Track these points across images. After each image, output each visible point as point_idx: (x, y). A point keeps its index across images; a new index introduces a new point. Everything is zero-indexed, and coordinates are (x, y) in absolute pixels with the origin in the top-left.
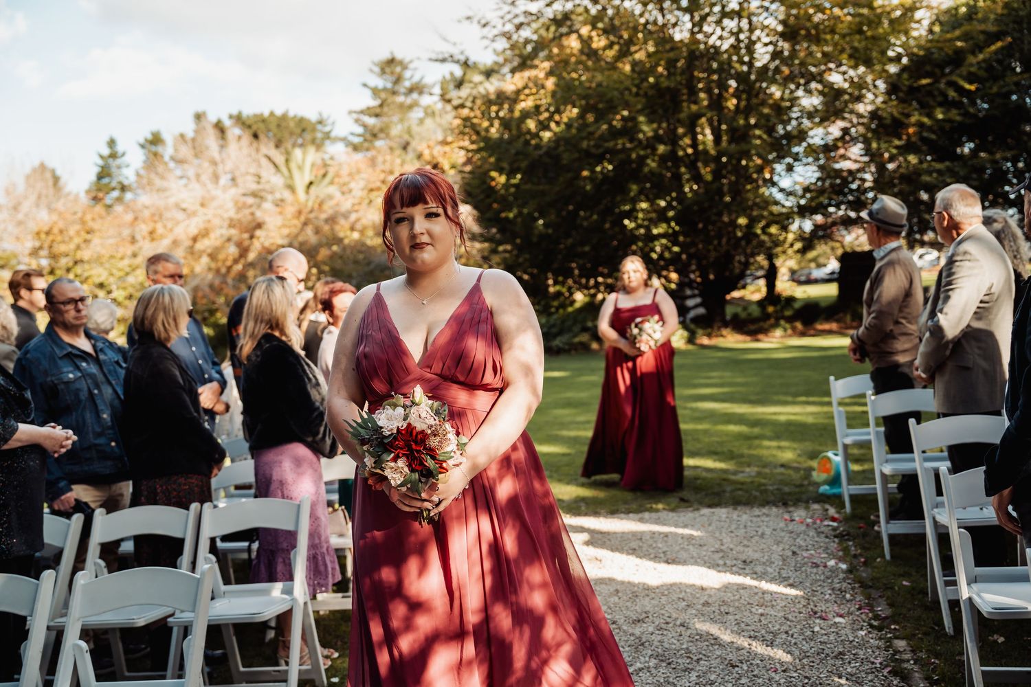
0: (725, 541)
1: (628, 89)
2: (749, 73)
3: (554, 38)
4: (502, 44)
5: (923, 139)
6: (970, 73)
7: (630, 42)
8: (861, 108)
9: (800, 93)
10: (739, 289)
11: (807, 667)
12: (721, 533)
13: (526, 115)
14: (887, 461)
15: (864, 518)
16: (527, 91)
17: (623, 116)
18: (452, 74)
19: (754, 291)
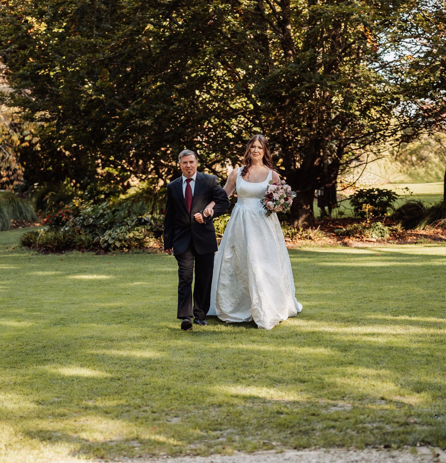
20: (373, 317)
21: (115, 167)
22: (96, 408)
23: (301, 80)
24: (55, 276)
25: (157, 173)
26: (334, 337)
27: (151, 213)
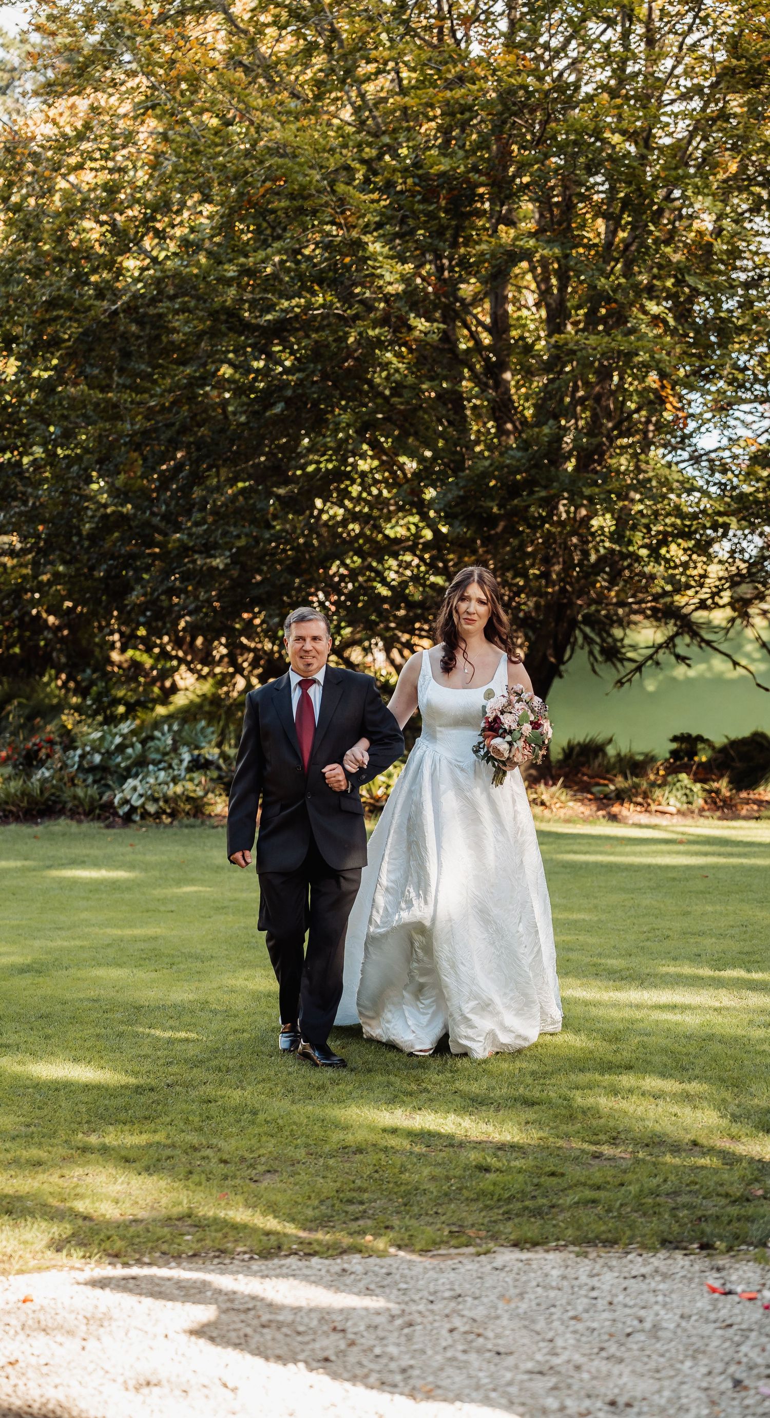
0: (559, 1342)
12: (548, 1321)
20: (672, 970)
21: (149, 650)
22: (104, 1150)
23: (530, 484)
24: (24, 870)
25: (233, 662)
26: (594, 1011)
27: (219, 745)
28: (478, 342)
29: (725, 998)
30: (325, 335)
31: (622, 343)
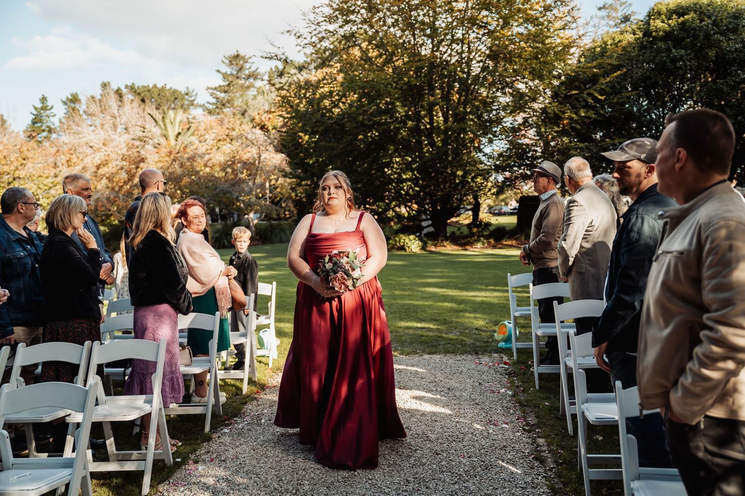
0: (437, 375)
1: (390, 84)
2: (467, 79)
3: (344, 49)
4: (310, 50)
5: (572, 128)
6: (601, 89)
7: (393, 54)
8: (536, 106)
9: (499, 94)
10: (456, 217)
11: (483, 455)
12: (435, 371)
13: (323, 97)
14: (540, 328)
15: (524, 363)
16: (325, 82)
17: (386, 101)
18: (276, 67)
19: (465, 218)
28: (426, 127)
29: (488, 294)
30: (385, 127)
31: (463, 126)
